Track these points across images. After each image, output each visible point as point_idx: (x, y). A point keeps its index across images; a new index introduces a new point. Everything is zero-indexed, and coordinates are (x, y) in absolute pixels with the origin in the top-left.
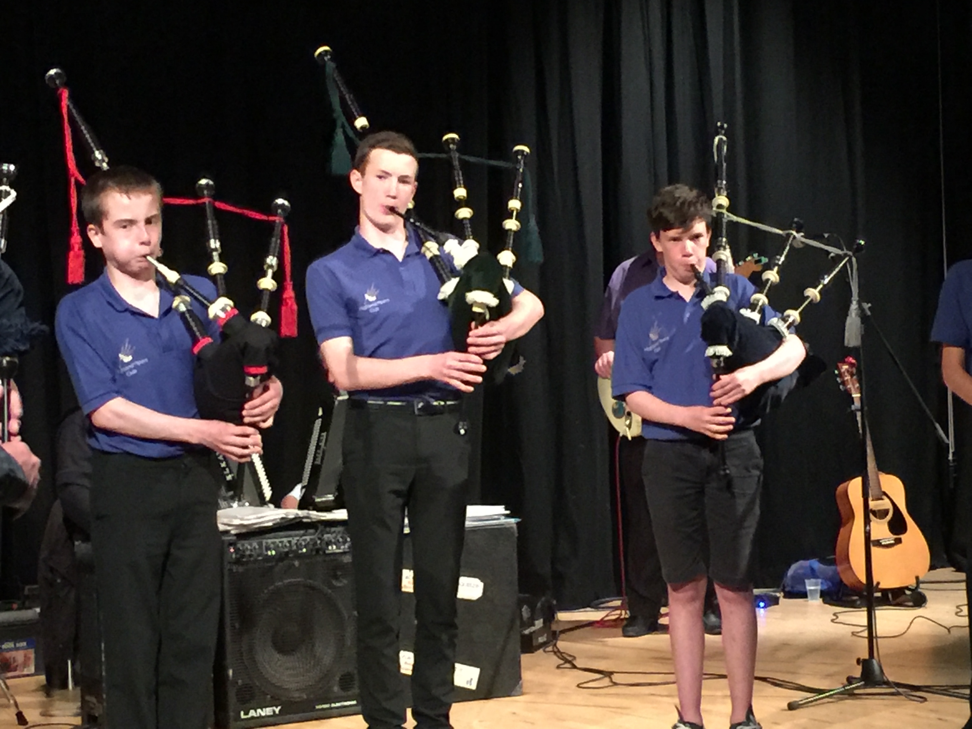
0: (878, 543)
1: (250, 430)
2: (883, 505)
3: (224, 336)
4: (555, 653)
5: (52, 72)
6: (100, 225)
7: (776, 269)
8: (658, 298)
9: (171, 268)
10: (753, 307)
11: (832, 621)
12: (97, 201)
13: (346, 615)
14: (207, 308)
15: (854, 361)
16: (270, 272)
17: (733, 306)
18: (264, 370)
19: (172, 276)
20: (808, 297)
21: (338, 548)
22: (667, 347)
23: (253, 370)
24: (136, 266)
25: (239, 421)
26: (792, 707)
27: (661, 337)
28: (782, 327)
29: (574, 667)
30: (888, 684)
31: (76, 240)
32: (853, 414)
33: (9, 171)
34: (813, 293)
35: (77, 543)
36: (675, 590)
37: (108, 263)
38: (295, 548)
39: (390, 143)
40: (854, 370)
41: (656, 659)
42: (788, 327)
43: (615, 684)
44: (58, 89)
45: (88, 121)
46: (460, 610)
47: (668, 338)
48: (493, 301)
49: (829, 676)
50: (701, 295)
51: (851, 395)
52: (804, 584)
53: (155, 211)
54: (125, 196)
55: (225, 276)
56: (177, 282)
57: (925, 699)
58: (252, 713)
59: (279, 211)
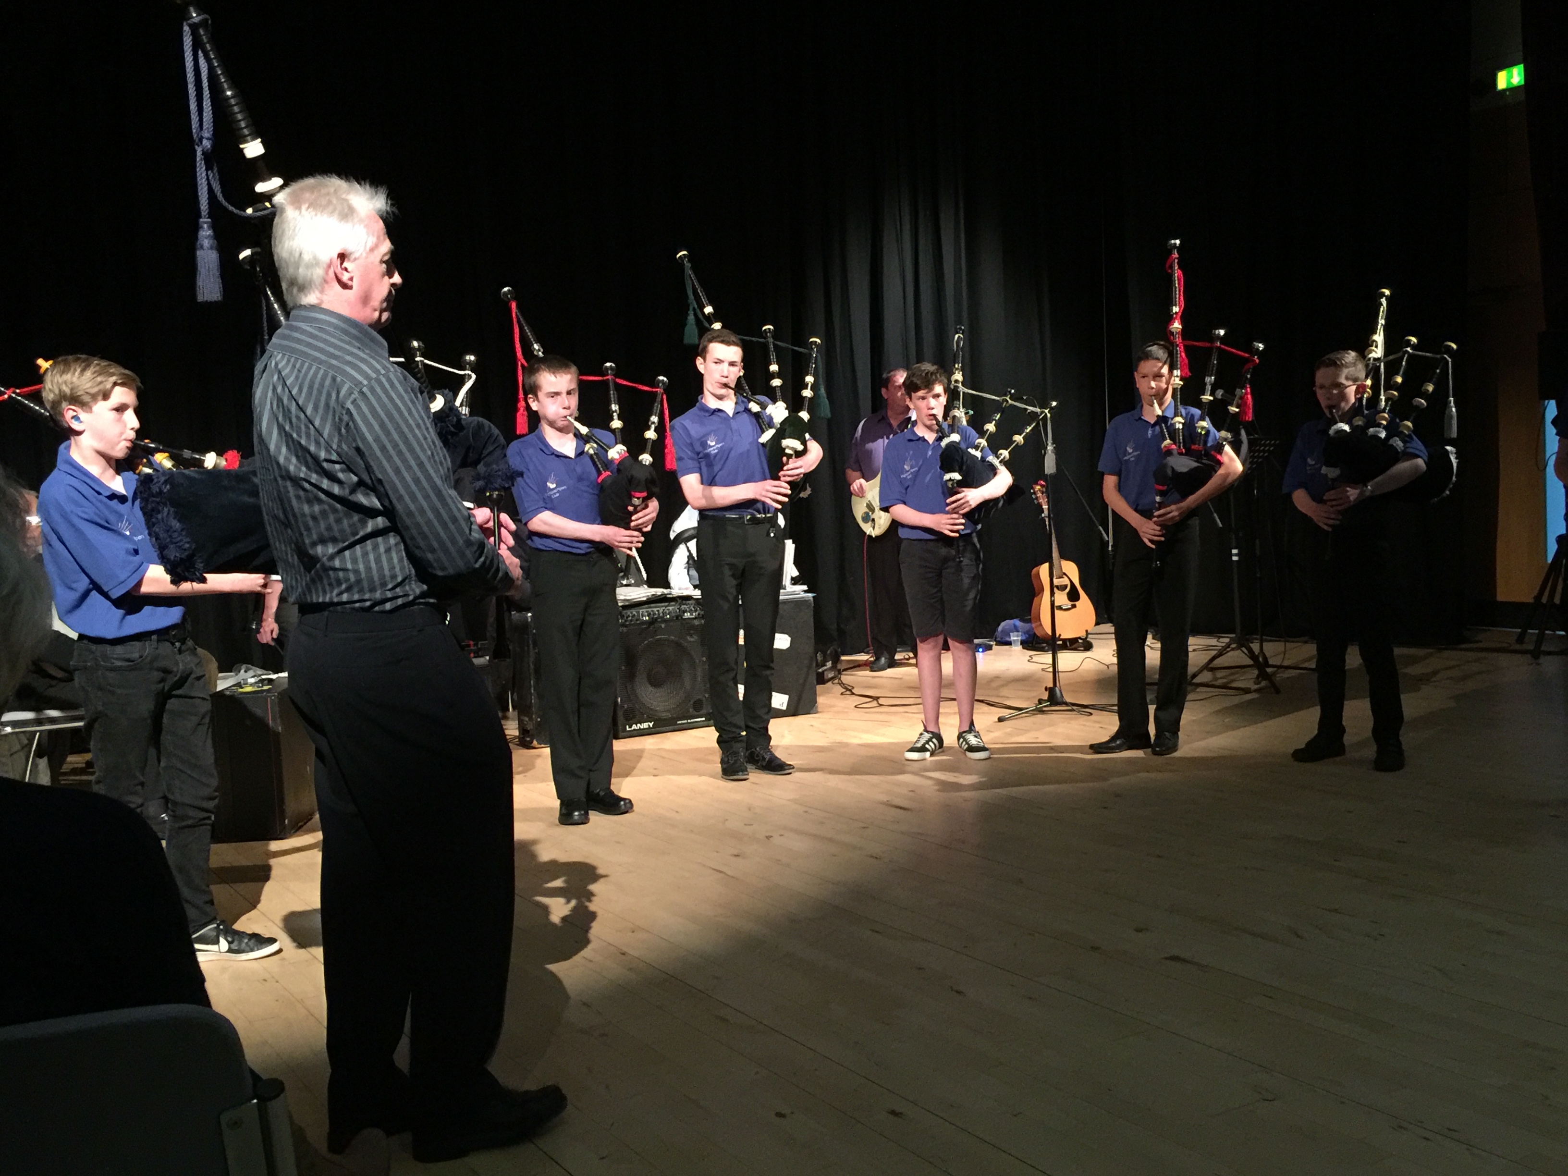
0: (1060, 608)
1: (636, 533)
2: (1064, 581)
3: (619, 470)
4: (840, 684)
5: (506, 289)
6: (536, 396)
7: (994, 422)
8: (910, 440)
9: (583, 424)
10: (976, 448)
11: (1029, 661)
12: (533, 378)
13: (697, 661)
14: (607, 451)
15: (1044, 483)
16: (653, 427)
17: (963, 446)
18: (645, 494)
19: (584, 430)
20: (1015, 441)
21: (691, 614)
22: (916, 475)
23: (638, 495)
24: (560, 424)
25: (627, 527)
26: (1001, 720)
27: (912, 468)
28: (996, 462)
29: (853, 694)
30: (1066, 704)
31: (522, 404)
32: (1043, 520)
33: (470, 360)
34: (1019, 439)
35: (513, 613)
36: (922, 642)
37: (542, 421)
38: (661, 615)
39: (722, 339)
40: (1044, 490)
41: (910, 688)
42: (1000, 462)
43: (881, 705)
44: (510, 301)
45: (528, 324)
46: (775, 656)
47: (917, 469)
48: (800, 447)
49: (1028, 699)
50: (939, 439)
51: (1042, 506)
52: (1010, 637)
53: (574, 386)
54: (553, 376)
55: (621, 430)
56: (586, 435)
57: (1091, 714)
58: (634, 727)
59: (660, 385)
